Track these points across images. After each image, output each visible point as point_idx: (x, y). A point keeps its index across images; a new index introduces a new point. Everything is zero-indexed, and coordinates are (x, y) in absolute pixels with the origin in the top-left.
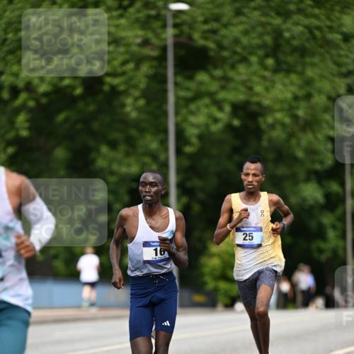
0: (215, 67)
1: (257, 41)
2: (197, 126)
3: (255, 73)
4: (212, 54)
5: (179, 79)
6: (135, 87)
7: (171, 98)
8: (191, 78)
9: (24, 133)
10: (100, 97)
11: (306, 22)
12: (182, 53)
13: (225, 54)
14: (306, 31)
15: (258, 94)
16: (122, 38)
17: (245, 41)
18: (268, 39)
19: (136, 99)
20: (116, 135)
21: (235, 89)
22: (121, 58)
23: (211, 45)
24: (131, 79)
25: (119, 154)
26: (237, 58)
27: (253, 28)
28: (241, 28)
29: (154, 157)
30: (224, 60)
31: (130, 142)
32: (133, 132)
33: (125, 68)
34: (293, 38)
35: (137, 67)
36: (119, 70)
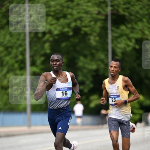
0: (128, 23)
1: (146, 12)
3: (145, 26)
4: (127, 18)
5: (114, 28)
7: (110, 37)
8: (118, 28)
9: (48, 51)
10: (80, 36)
16: (89, 11)
17: (141, 12)
19: (95, 37)
20: (87, 52)
22: (88, 20)
23: (126, 14)
24: (93, 28)
25: (88, 60)
26: (138, 19)
27: (144, 7)
28: (139, 7)
30: (132, 20)
32: (94, 51)
33: (90, 24)
35: (96, 23)
36: (88, 24)
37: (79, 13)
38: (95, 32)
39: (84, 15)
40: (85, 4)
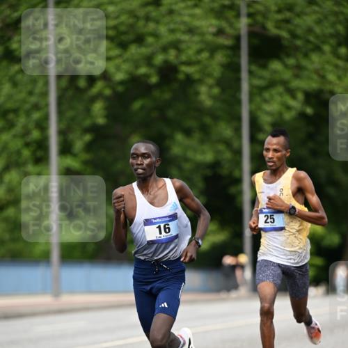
0: (288, 55)
1: (330, 31)
2: (268, 113)
3: (328, 62)
4: (285, 43)
5: (254, 68)
7: (245, 86)
8: (264, 66)
9: (101, 121)
10: (175, 86)
12: (256, 41)
15: (330, 83)
16: (198, 28)
17: (318, 30)
18: (341, 28)
19: (211, 87)
20: (191, 123)
21: (309, 78)
22: (195, 47)
23: (284, 34)
24: (206, 67)
25: (193, 142)
26: (310, 46)
27: (326, 17)
28: (314, 17)
29: (228, 144)
30: (297, 48)
31: (205, 129)
32: (208, 120)
33: (199, 57)
35: (212, 56)
36: (194, 58)
37: (172, 31)
38: (210, 75)
39: (186, 37)
40: (187, 12)
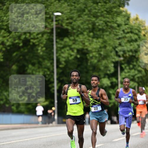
0: (71, 36)
2: (64, 58)
3: (85, 38)
4: (70, 31)
5: (58, 40)
6: (42, 43)
7: (55, 47)
8: (62, 40)
10: (29, 47)
11: (104, 19)
12: (59, 31)
13: (75, 31)
14: (104, 23)
15: (87, 46)
17: (82, 26)
18: (90, 26)
19: (42, 48)
20: (35, 61)
21: (78, 44)
23: (69, 28)
24: (40, 40)
26: (79, 32)
27: (85, 22)
28: (80, 22)
29: (49, 69)
30: (74, 33)
31: (40, 63)
32: (41, 60)
33: (38, 36)
34: (99, 25)
35: (42, 36)
36: (36, 37)
